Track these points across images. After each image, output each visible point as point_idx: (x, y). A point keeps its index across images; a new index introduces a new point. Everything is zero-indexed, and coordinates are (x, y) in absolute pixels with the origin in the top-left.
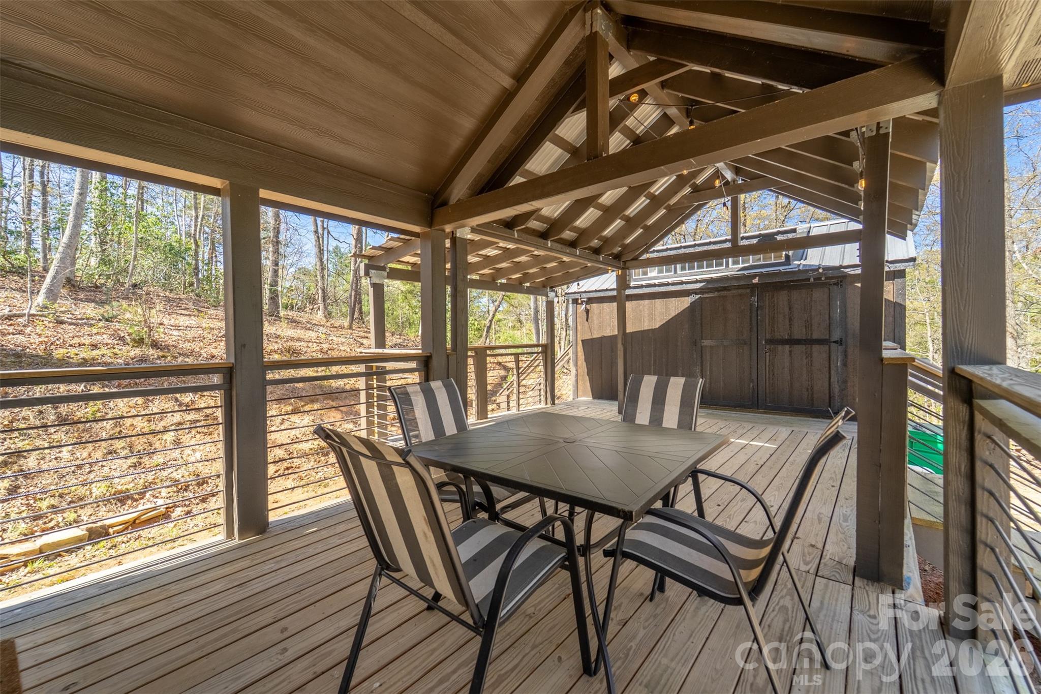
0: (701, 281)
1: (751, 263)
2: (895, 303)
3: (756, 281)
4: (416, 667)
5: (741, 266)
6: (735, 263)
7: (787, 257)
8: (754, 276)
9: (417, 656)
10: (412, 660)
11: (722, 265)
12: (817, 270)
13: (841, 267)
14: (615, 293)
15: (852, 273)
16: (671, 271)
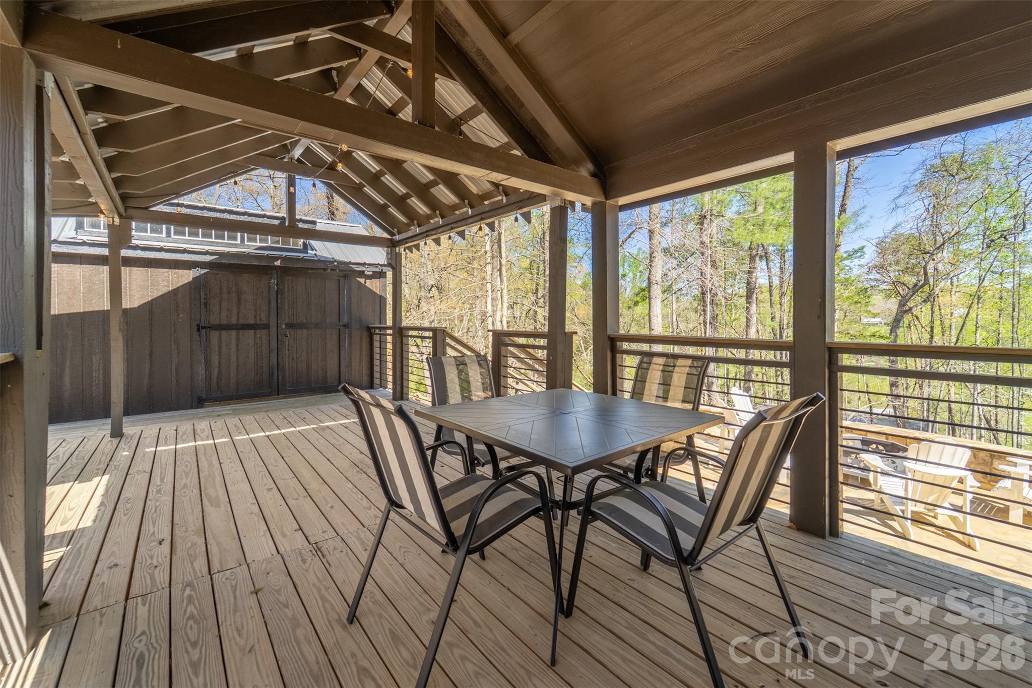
0: (211, 254)
1: (269, 244)
2: (381, 296)
3: (278, 263)
4: (650, 674)
5: (259, 244)
6: (249, 240)
7: (305, 245)
8: (276, 258)
9: (633, 673)
10: (640, 678)
11: (235, 239)
12: (333, 262)
13: (350, 263)
14: (105, 252)
15: (357, 269)
16: (161, 233)
